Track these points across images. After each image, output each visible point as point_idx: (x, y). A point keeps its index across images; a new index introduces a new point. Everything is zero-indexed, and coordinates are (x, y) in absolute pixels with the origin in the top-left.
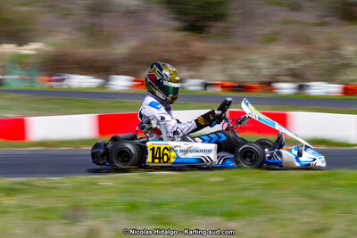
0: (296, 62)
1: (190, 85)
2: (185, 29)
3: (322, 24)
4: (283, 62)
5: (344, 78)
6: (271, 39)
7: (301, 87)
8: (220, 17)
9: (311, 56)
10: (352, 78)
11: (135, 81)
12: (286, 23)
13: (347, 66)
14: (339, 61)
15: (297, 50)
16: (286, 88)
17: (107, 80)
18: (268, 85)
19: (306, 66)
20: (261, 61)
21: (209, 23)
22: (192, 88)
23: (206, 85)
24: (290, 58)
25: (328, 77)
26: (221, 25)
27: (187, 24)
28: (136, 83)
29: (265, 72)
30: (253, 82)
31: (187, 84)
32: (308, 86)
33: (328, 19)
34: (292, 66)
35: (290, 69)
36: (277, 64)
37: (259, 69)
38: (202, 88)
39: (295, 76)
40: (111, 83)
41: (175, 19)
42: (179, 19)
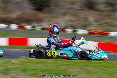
0: (73, 22)
1: (37, 29)
2: (36, 9)
3: (81, 10)
4: (69, 22)
5: (89, 28)
6: (64, 14)
7: (74, 31)
8: (47, 6)
9: (78, 20)
10: (92, 29)
11: (19, 26)
12: (70, 9)
13: (90, 24)
14: (87, 23)
15: (74, 18)
16: (69, 31)
17: (9, 26)
18: (63, 30)
19: (76, 24)
20: (62, 21)
21: (44, 8)
22: (38, 30)
23: (43, 29)
24: (71, 21)
25: (84, 28)
26: (48, 9)
27: (36, 8)
28: (19, 27)
31: (36, 28)
32: (77, 31)
33: (84, 8)
34: (72, 24)
35: (71, 25)
36: (66, 23)
37: (61, 24)
38: (41, 30)
39: (72, 27)
40: (10, 27)
41: (33, 6)
42: (34, 6)
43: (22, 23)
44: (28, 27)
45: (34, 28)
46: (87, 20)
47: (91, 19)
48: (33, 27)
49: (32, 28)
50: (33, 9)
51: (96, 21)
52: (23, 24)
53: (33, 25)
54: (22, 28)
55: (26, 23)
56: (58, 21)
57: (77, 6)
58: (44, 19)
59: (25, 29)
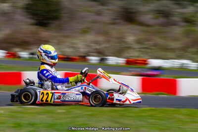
0: (100, 45)
2: (37, 24)
3: (114, 24)
4: (93, 45)
5: (127, 55)
6: (85, 32)
7: (102, 60)
8: (56, 18)
9: (108, 41)
10: (131, 55)
11: (7, 53)
12: (94, 22)
13: (129, 48)
14: (124, 45)
15: (100, 38)
16: (94, 59)
18: (83, 58)
19: (105, 47)
20: (81, 44)
21: (50, 21)
24: (97, 43)
25: (118, 54)
26: (57, 22)
27: (37, 21)
28: (8, 55)
29: (82, 50)
30: (75, 56)
32: (106, 59)
33: (117, 21)
34: (98, 47)
35: (97, 49)
36: (89, 46)
37: (79, 48)
39: (99, 53)
41: (31, 18)
42: (33, 19)
43: (13, 47)
44: (24, 54)
45: (34, 56)
46: (124, 40)
47: (130, 39)
48: (32, 54)
49: (31, 56)
50: (32, 24)
51: (138, 42)
52: (16, 50)
53: (32, 51)
54: (13, 55)
55: (19, 48)
56: (74, 43)
57: (106, 18)
58: (51, 41)
59: (19, 57)
